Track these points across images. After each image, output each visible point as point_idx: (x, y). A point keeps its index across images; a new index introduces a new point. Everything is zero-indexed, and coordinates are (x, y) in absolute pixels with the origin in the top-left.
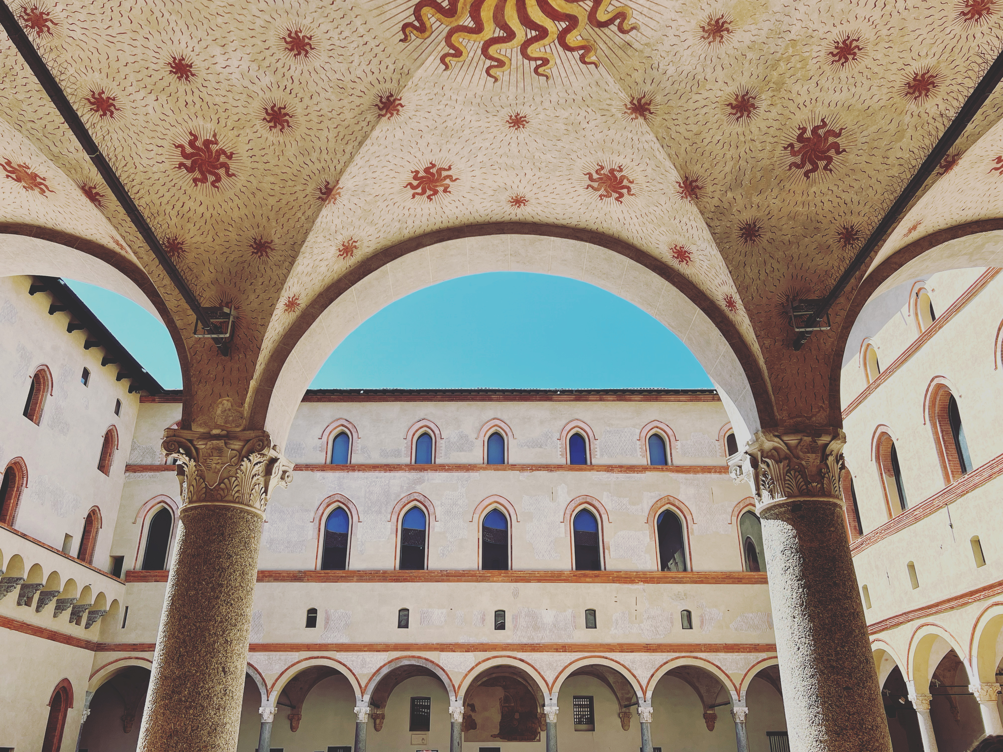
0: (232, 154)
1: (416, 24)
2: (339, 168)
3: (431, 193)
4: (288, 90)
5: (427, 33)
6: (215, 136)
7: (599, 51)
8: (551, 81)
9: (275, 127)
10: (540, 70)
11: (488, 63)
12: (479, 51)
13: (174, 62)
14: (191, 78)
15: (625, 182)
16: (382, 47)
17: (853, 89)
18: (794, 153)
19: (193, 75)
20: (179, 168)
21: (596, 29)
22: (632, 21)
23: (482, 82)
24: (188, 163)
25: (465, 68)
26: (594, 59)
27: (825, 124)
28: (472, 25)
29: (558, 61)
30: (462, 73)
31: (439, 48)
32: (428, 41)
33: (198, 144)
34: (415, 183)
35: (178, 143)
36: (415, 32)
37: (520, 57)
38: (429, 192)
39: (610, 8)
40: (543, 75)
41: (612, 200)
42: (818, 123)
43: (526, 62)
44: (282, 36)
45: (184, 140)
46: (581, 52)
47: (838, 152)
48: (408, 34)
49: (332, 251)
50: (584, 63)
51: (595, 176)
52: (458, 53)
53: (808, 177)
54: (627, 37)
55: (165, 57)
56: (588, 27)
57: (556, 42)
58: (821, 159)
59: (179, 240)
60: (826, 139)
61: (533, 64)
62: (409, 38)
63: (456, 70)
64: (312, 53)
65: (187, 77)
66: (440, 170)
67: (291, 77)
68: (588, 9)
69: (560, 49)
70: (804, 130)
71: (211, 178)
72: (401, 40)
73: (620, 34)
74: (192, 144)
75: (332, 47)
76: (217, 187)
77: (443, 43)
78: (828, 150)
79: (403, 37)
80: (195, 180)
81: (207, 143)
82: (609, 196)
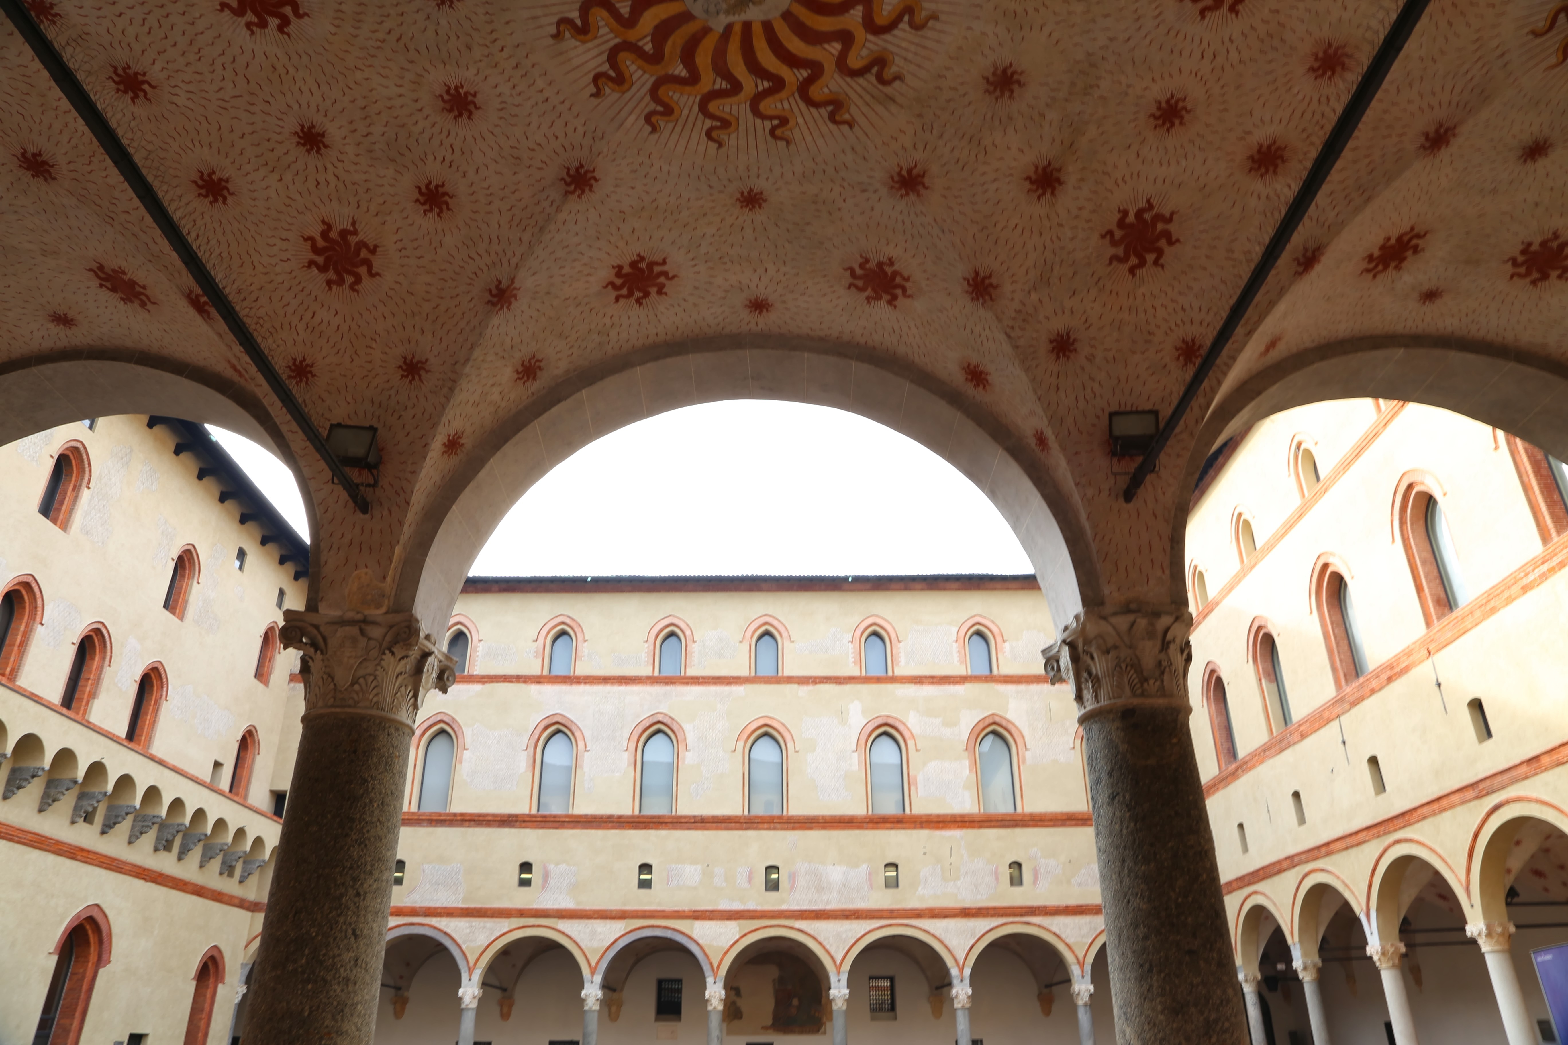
0: (376, 247)
1: (612, 73)
2: (514, 261)
3: (641, 295)
4: (447, 162)
5: (626, 86)
6: (354, 223)
7: (853, 107)
8: (792, 147)
9: (431, 210)
10: (778, 132)
11: (708, 123)
12: (696, 108)
13: (302, 130)
14: (323, 150)
15: (898, 280)
16: (567, 104)
17: (1183, 163)
18: (1114, 243)
19: (326, 146)
20: (309, 266)
21: (848, 79)
22: (894, 69)
23: (702, 148)
24: (320, 260)
25: (678, 129)
26: (847, 117)
27: (1151, 206)
28: (684, 73)
29: (800, 121)
30: (675, 136)
31: (643, 104)
32: (628, 95)
33: (333, 235)
34: (618, 282)
35: (307, 234)
36: (610, 84)
37: (750, 115)
38: (638, 294)
39: (864, 52)
40: (781, 139)
41: (882, 303)
42: (1142, 204)
43: (758, 121)
44: (438, 93)
45: (315, 231)
46: (830, 108)
47: (1171, 243)
48: (601, 86)
49: (507, 374)
50: (835, 122)
51: (859, 272)
52: (668, 111)
53: (1134, 275)
54: (888, 90)
55: (291, 124)
56: (836, 76)
57: (796, 95)
58: (1150, 251)
59: (308, 361)
60: (1154, 226)
61: (768, 125)
62: (602, 92)
63: (666, 133)
64: (477, 114)
65: (319, 150)
66: (651, 265)
67: (451, 146)
68: (836, 53)
69: (802, 105)
70: (1125, 213)
71: (349, 279)
72: (592, 95)
73: (880, 87)
74: (325, 235)
75: (503, 105)
76: (357, 291)
77: (648, 98)
78: (1158, 239)
79: (594, 90)
80: (329, 283)
81: (344, 233)
82: (878, 298)
